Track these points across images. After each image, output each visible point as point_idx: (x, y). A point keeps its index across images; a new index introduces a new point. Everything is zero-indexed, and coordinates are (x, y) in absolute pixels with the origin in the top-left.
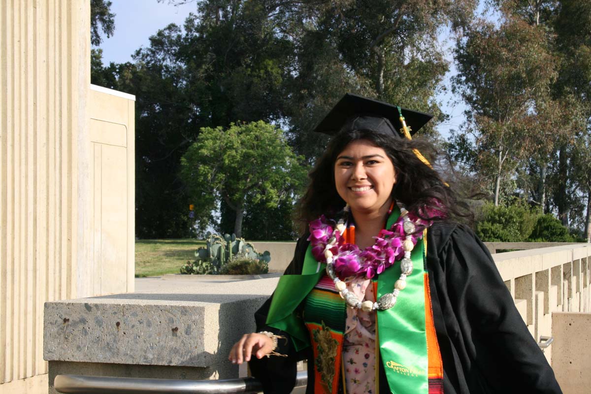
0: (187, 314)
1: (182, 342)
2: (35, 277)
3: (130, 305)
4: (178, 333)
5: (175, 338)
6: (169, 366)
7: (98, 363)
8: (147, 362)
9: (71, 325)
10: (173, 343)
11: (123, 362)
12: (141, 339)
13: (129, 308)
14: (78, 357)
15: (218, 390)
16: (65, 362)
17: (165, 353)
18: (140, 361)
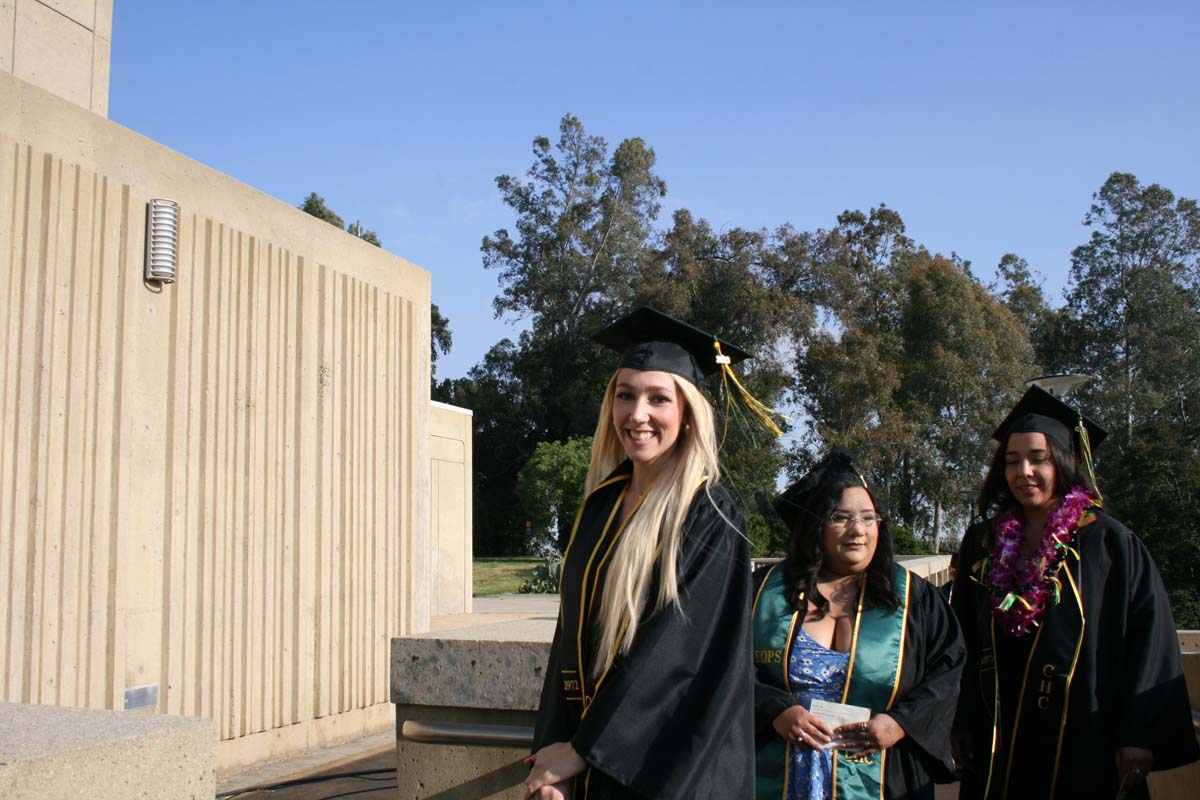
5: (538, 678)
7: (450, 708)
8: (507, 706)
9: (420, 664)
10: (535, 685)
11: (479, 706)
12: (500, 680)
13: (486, 644)
14: (429, 700)
16: (414, 705)
17: (527, 696)
18: (498, 704)
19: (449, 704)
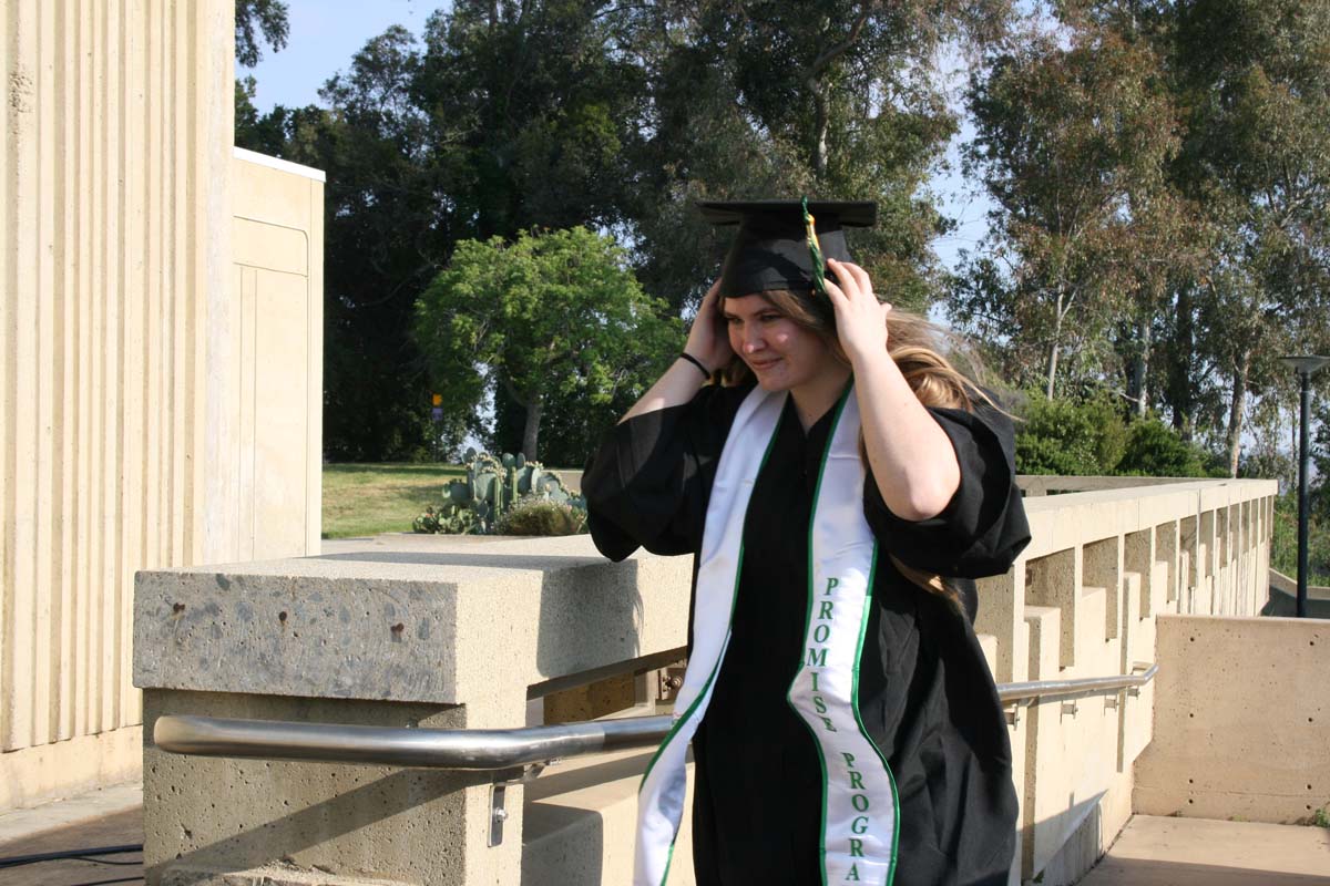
0: (422, 596)
1: (412, 653)
2: (120, 531)
3: (306, 579)
4: (404, 635)
5: (396, 644)
6: (384, 703)
7: (242, 695)
8: (341, 692)
9: (188, 618)
10: (391, 654)
11: (292, 693)
12: (329, 647)
13: (305, 584)
14: (203, 682)
15: (482, 750)
16: (175, 692)
17: (377, 675)
18: (326, 689)
19: (238, 690)
